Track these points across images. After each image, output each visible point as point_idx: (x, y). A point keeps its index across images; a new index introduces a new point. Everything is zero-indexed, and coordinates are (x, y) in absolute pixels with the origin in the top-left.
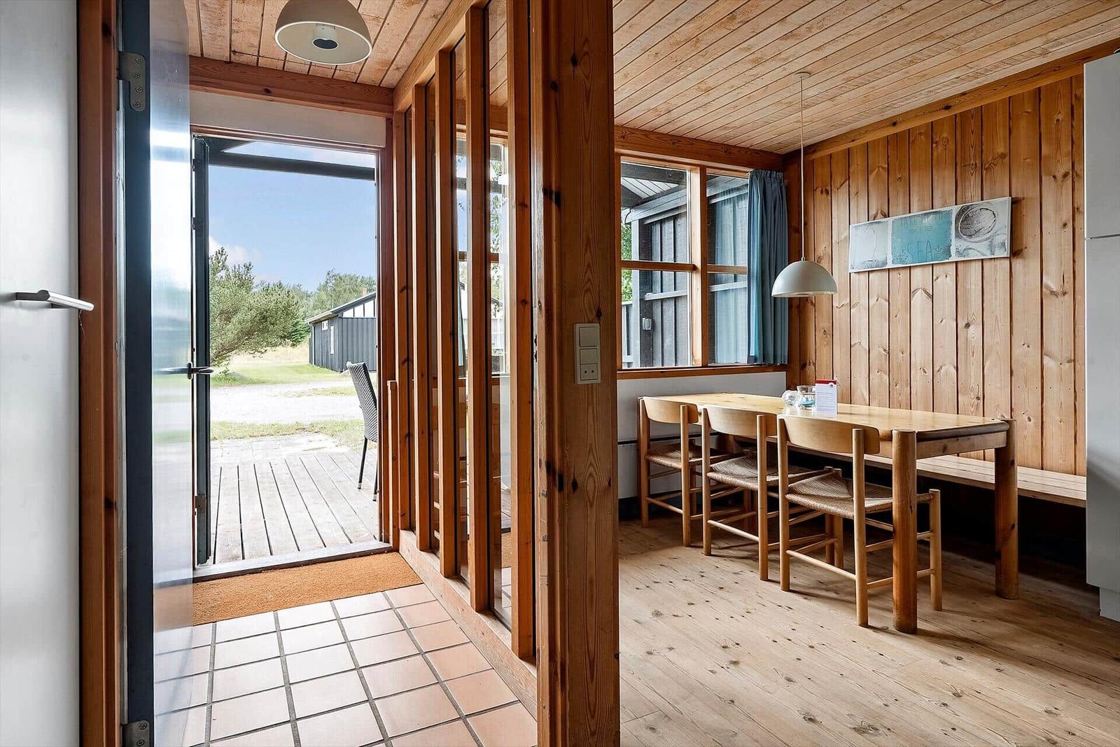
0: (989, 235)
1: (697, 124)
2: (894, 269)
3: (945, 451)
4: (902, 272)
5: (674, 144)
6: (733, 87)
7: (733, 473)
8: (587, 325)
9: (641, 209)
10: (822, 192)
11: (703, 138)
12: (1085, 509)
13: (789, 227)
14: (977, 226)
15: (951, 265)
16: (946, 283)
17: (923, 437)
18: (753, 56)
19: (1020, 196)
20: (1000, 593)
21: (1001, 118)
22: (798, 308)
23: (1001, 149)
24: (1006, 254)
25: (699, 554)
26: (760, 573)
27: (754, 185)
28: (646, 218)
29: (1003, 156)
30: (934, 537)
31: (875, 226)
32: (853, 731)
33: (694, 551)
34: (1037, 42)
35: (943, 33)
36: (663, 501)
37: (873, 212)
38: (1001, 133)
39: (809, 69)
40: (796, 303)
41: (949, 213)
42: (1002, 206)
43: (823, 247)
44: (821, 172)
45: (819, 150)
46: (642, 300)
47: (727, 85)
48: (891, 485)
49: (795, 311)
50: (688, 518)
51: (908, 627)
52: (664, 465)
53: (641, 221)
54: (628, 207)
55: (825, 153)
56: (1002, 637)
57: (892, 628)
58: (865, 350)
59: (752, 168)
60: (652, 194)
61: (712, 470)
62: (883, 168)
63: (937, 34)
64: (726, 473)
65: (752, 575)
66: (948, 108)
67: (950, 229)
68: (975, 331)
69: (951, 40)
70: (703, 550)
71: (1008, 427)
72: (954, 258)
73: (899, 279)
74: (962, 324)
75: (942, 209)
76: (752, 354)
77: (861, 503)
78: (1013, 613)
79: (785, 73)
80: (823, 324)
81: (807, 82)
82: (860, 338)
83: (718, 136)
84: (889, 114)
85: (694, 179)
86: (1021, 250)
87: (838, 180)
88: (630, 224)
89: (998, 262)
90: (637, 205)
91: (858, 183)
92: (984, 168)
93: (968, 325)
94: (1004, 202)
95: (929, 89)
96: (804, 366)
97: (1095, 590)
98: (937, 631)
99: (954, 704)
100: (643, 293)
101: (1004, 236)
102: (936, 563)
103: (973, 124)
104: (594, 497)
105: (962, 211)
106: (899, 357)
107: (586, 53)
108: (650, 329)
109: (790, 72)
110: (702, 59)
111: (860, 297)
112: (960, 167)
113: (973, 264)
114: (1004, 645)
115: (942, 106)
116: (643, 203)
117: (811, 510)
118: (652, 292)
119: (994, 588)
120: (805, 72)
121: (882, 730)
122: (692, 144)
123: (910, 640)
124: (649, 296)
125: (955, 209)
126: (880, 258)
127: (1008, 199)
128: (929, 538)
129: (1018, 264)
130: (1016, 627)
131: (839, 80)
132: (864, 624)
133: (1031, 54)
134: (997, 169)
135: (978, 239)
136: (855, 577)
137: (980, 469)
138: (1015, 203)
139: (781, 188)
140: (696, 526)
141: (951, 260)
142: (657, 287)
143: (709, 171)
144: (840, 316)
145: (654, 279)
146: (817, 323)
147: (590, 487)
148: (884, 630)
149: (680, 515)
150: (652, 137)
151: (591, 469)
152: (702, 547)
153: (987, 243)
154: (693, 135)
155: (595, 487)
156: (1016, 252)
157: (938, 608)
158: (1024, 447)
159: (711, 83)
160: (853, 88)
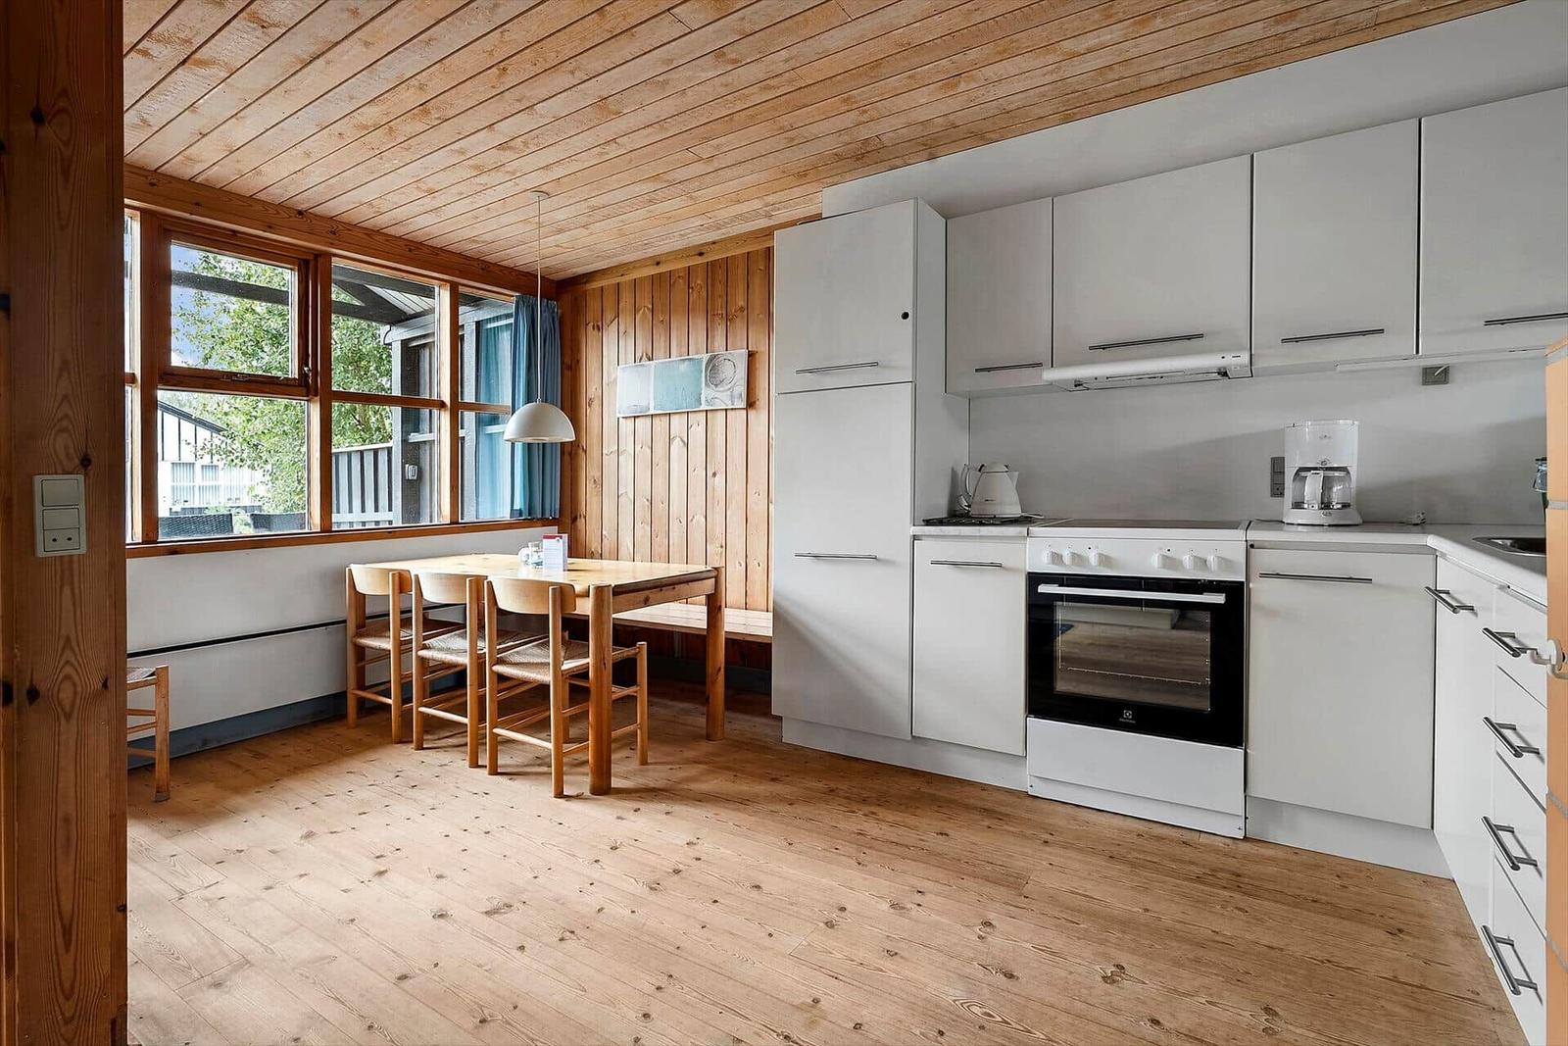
0: (729, 386)
1: (435, 231)
2: (656, 415)
3: (646, 603)
4: (663, 418)
5: (410, 251)
6: (462, 194)
7: (452, 650)
8: (61, 477)
9: (402, 326)
10: (594, 328)
11: (450, 248)
12: (771, 644)
13: (562, 363)
14: (722, 376)
15: (701, 414)
16: (698, 431)
17: (620, 591)
18: (471, 162)
19: (755, 349)
20: (708, 738)
21: (741, 271)
22: (570, 453)
23: (741, 303)
24: (743, 405)
25: (410, 748)
26: (468, 758)
27: (520, 314)
28: (409, 339)
29: (742, 309)
30: (641, 690)
31: (640, 369)
32: (484, 916)
33: (403, 747)
34: (756, 204)
35: (670, 176)
36: (375, 693)
37: (638, 355)
38: (742, 287)
39: (544, 188)
40: (567, 449)
41: (700, 360)
42: (740, 356)
43: (594, 390)
44: (593, 305)
45: (592, 281)
46: (405, 441)
47: (454, 190)
48: (588, 641)
49: (567, 457)
50: (398, 708)
51: (602, 788)
52: (372, 648)
53: (405, 343)
54: (389, 323)
55: (596, 285)
56: (688, 780)
57: (587, 793)
58: (630, 499)
59: (518, 292)
60: (419, 310)
61: (425, 647)
62: (648, 309)
63: (666, 177)
64: (440, 650)
65: (459, 762)
66: (701, 254)
67: (701, 377)
68: (719, 480)
69: (680, 186)
70: (413, 745)
71: (716, 574)
72: (704, 407)
73: (660, 424)
74: (710, 474)
75: (696, 357)
76: (517, 506)
77: (557, 664)
78: (713, 754)
79: (518, 189)
80: (594, 473)
81: (546, 204)
82: (627, 488)
83: (469, 248)
84: (651, 252)
85: (444, 297)
86: (755, 402)
87: (609, 315)
88: (390, 344)
89: (738, 412)
90: (399, 322)
91: (625, 321)
92: (728, 319)
93: (714, 474)
94: (741, 354)
95: (682, 232)
96: (575, 519)
97: (779, 718)
98: (632, 787)
99: (607, 859)
100: (405, 433)
101: (742, 389)
102: (642, 717)
103: (720, 275)
104: (73, 705)
105: (710, 361)
106: (660, 508)
107: (62, 110)
108: (415, 478)
109: (524, 188)
110: (405, 153)
111: (627, 445)
112: (710, 315)
113: (719, 413)
114: (686, 787)
115: (697, 252)
116: (407, 319)
117: (524, 682)
118: (418, 432)
119: (704, 732)
120: (542, 192)
121: (516, 905)
122: (437, 254)
123: (600, 802)
124: (414, 437)
125: (705, 357)
126: (644, 403)
127: (744, 352)
128: (636, 692)
129: (752, 413)
130: (705, 766)
131: (583, 207)
132: (560, 794)
133: (755, 214)
134: (738, 320)
135: (722, 389)
136: (550, 746)
137: (689, 615)
138: (751, 355)
139: (553, 318)
140: (406, 717)
141: (701, 409)
142: (425, 426)
143: (461, 289)
144: (609, 463)
145: (421, 416)
146: (588, 471)
147: (66, 694)
148: (578, 797)
149: (390, 705)
150: (378, 238)
151: (68, 670)
152: (412, 742)
153: (729, 393)
154: (438, 243)
155: (75, 693)
156: (751, 404)
157: (644, 762)
158: (733, 592)
159: (431, 183)
160: (602, 218)
